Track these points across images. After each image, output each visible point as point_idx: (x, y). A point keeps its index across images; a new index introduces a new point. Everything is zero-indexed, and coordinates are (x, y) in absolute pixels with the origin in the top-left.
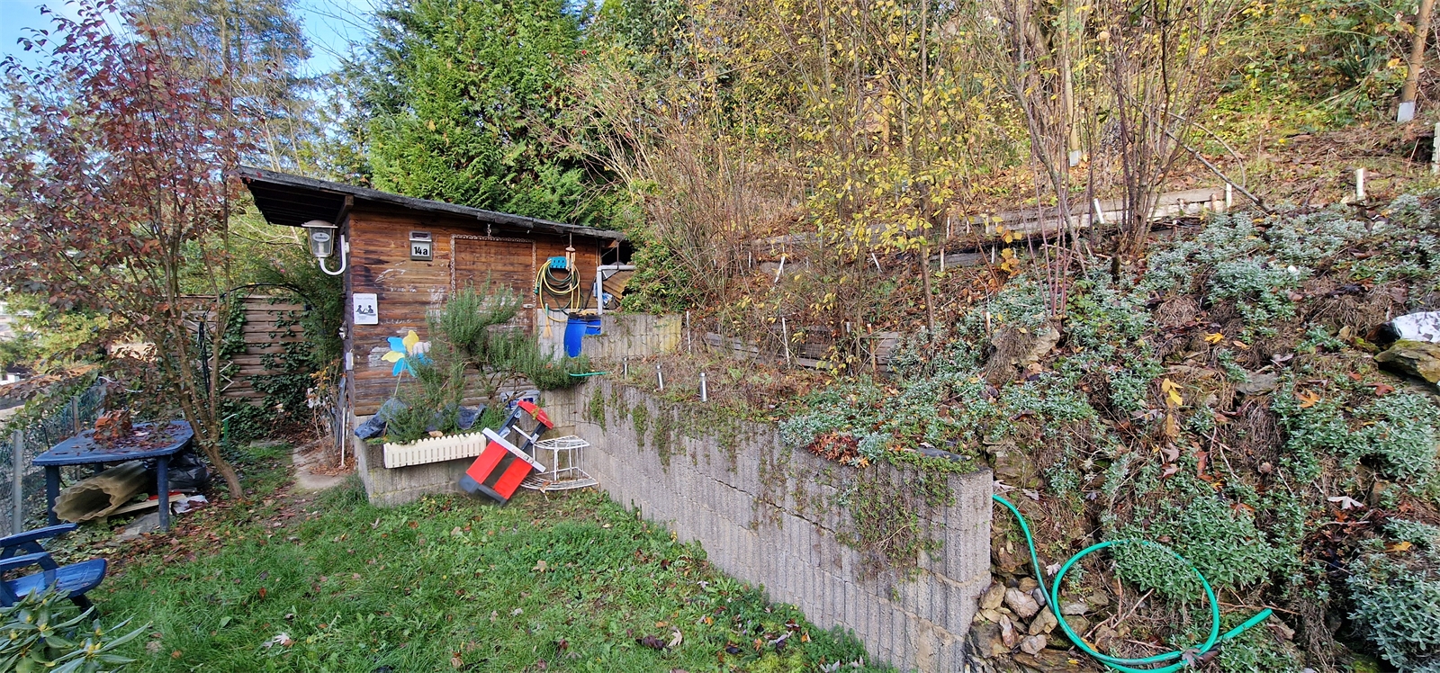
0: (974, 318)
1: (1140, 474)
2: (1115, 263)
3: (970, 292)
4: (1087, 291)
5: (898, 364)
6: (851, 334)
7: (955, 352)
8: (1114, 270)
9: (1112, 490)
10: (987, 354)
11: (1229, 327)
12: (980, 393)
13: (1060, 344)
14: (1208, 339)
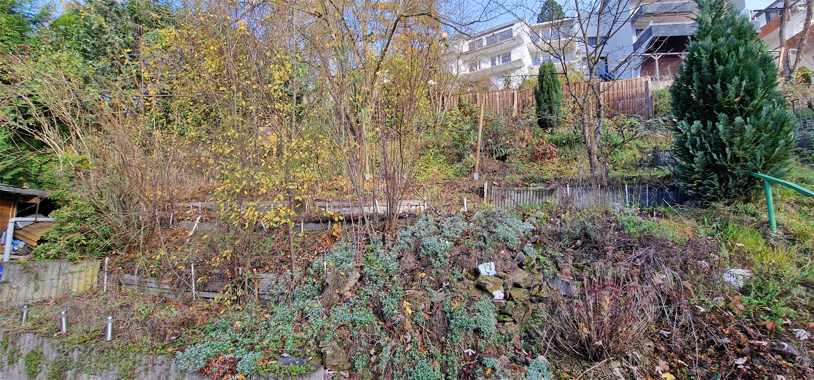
0: (317, 265)
1: (395, 352)
2: (384, 237)
3: (317, 248)
4: (372, 251)
5: (272, 295)
6: (241, 276)
7: (307, 286)
8: (383, 240)
9: (383, 366)
10: (324, 287)
11: (427, 270)
12: (319, 313)
13: (360, 280)
14: (420, 276)
